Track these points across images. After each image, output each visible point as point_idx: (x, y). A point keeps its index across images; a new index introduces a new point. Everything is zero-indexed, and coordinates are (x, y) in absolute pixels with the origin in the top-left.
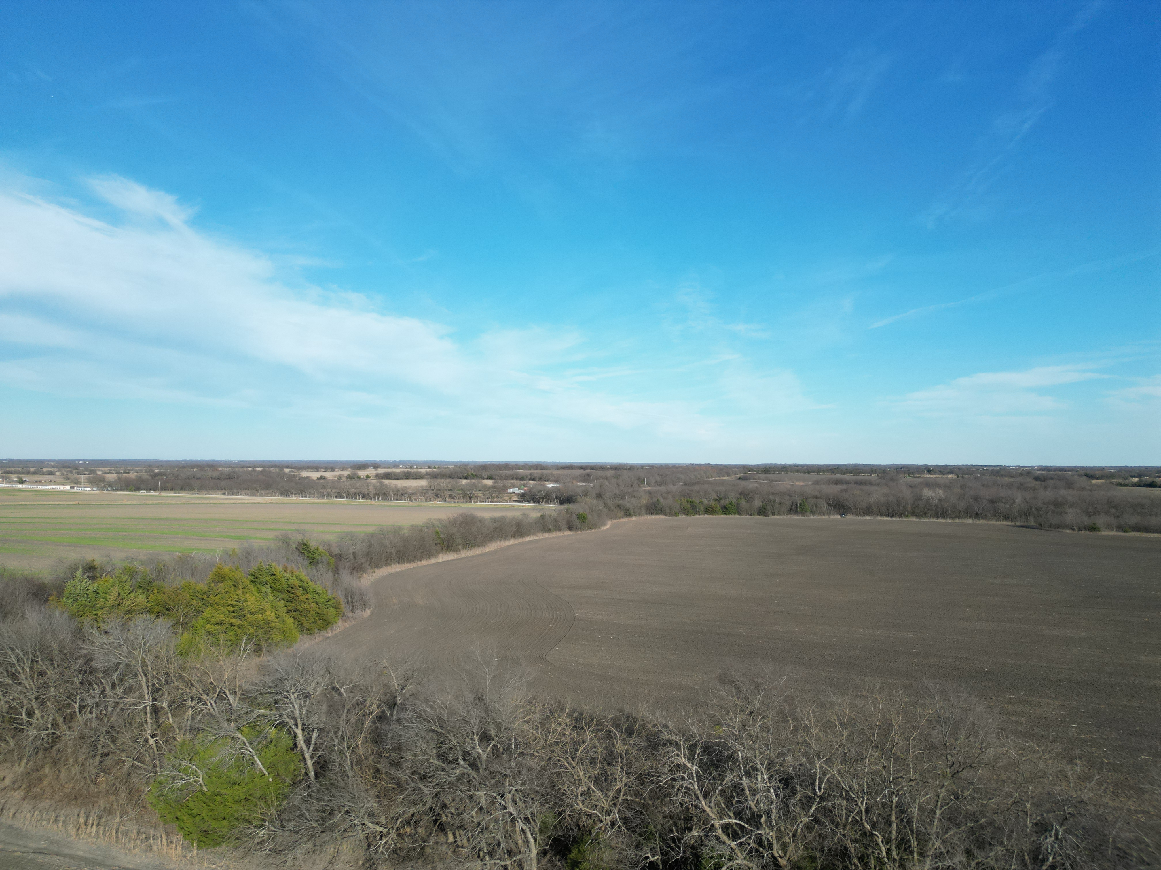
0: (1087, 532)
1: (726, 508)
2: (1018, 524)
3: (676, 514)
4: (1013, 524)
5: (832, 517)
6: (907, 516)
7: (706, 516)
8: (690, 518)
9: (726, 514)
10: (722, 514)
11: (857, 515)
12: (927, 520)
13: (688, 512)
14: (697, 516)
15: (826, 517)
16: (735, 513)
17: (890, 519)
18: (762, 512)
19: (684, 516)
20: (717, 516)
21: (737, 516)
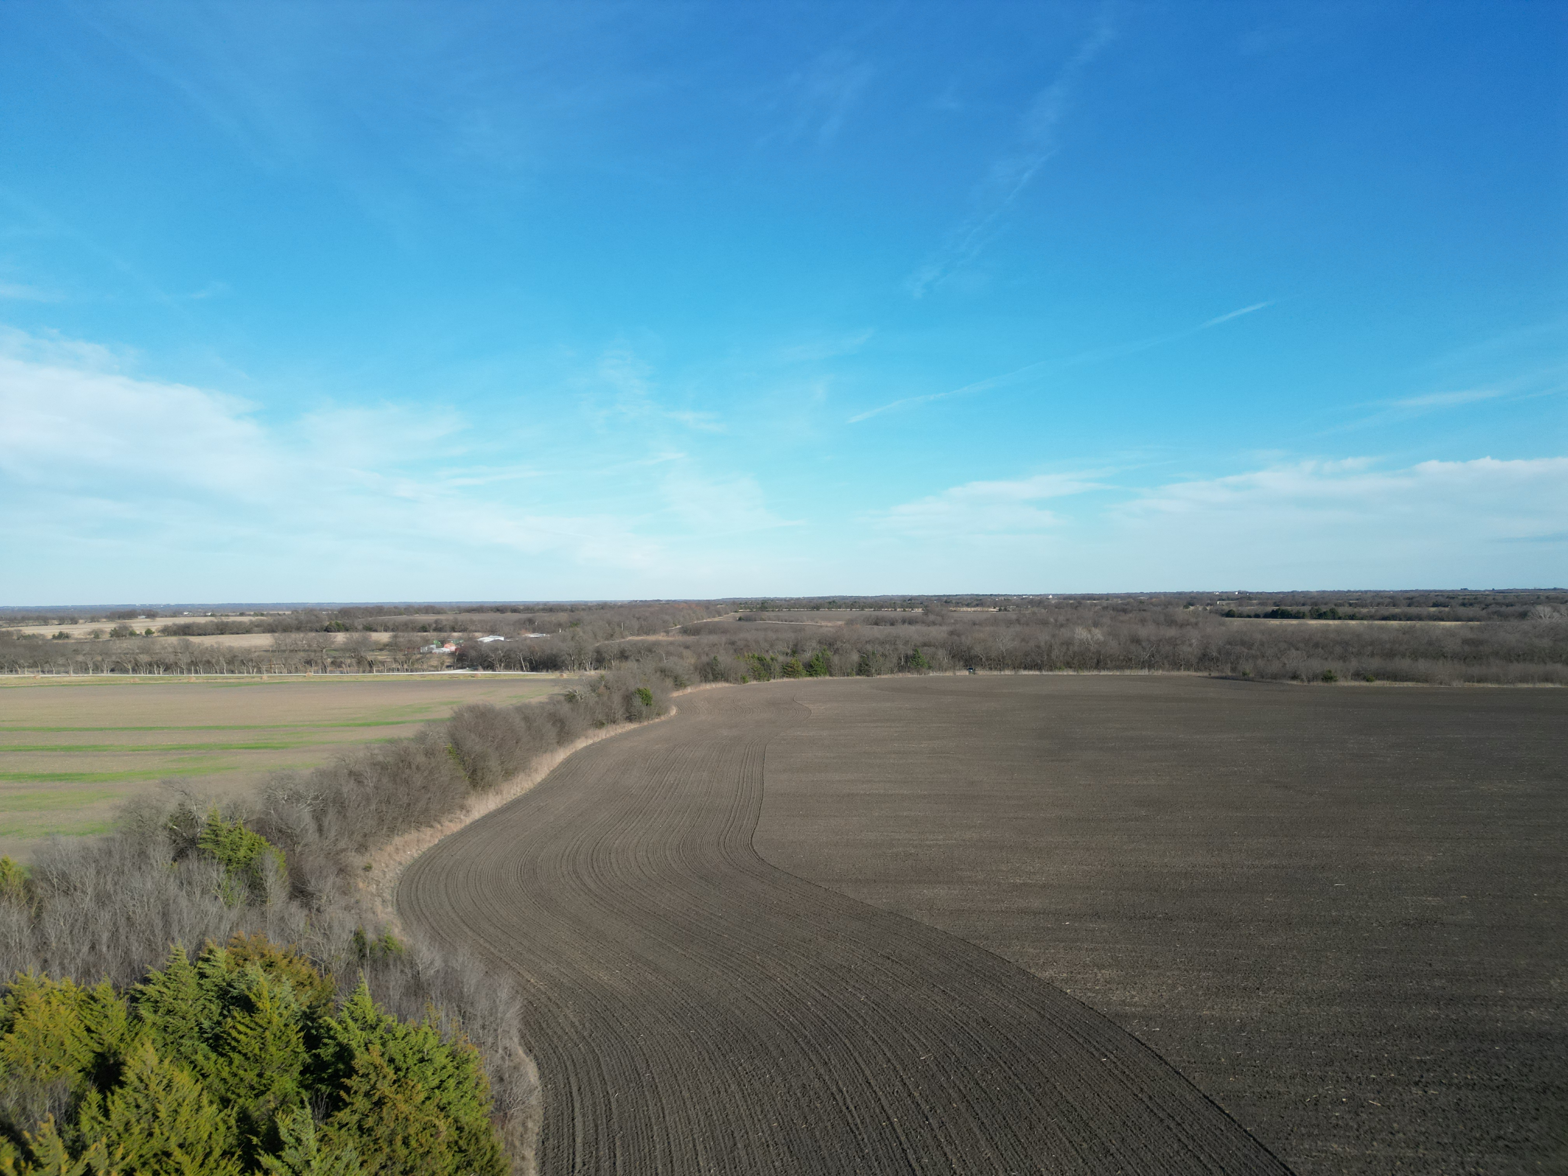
0: (1321, 684)
1: (811, 666)
2: (1213, 674)
3: (744, 680)
4: (1206, 674)
5: (958, 673)
6: (1060, 669)
7: (785, 680)
8: (764, 684)
9: (811, 675)
10: (806, 676)
11: (991, 669)
12: (1086, 673)
13: (759, 674)
14: (772, 681)
15: (949, 674)
16: (825, 674)
17: (1037, 673)
18: (863, 669)
19: (755, 682)
20: (801, 679)
21: (828, 678)
